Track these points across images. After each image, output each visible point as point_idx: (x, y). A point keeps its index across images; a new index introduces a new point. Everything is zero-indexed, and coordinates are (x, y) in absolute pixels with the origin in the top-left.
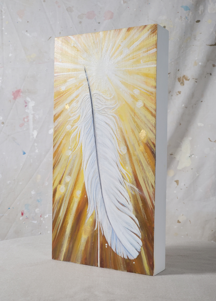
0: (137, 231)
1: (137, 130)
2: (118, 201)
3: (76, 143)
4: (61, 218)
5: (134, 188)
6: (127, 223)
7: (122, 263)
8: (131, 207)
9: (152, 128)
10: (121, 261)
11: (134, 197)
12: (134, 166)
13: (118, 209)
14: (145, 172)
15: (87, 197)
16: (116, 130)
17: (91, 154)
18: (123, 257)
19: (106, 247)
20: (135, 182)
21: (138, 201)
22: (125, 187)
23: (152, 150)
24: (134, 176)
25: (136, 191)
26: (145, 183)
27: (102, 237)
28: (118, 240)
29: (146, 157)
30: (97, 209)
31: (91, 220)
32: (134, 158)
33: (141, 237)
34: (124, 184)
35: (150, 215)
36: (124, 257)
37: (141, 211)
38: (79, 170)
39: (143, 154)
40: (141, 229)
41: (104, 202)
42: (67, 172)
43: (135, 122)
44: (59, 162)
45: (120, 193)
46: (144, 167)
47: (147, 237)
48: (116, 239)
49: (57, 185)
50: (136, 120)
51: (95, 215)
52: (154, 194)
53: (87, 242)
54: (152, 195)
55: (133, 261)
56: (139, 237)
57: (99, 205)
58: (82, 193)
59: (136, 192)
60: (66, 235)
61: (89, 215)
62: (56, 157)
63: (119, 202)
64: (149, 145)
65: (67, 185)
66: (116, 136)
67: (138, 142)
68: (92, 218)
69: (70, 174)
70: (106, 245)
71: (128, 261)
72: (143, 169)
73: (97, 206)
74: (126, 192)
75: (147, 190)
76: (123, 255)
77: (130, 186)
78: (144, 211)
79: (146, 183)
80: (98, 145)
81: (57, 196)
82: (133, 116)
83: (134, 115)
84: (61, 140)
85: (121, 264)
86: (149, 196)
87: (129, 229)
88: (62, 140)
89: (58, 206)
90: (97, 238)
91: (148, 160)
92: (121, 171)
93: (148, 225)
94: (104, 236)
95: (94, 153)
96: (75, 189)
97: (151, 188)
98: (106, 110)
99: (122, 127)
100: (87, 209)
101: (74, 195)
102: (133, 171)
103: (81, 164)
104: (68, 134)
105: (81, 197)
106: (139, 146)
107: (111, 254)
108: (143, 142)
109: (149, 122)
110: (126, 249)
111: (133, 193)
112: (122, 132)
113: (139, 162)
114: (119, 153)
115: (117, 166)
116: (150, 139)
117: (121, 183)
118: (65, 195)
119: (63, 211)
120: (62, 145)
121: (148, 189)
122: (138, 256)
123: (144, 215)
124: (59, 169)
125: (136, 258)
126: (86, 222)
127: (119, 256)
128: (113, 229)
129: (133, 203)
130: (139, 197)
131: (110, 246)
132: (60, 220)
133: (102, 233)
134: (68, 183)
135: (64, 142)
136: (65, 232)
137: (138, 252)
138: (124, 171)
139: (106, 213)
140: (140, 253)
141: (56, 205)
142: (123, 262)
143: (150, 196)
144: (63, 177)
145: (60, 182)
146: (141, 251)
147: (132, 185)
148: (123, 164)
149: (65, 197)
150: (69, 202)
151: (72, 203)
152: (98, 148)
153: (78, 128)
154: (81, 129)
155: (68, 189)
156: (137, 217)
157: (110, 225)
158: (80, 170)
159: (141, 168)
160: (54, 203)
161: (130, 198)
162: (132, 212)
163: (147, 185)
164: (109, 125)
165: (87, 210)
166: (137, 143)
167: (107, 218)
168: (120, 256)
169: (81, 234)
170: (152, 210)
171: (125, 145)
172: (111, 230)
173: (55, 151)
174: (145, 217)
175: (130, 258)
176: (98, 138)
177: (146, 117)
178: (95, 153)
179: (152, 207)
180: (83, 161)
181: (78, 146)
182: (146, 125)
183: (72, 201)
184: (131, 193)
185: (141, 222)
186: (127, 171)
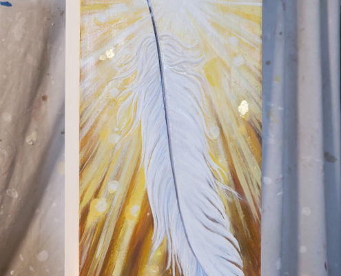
0: (237, 257)
1: (234, 100)
2: (206, 215)
3: (130, 121)
4: (99, 260)
5: (231, 192)
6: (221, 248)
8: (227, 221)
9: (256, 99)
11: (232, 206)
12: (231, 157)
13: (207, 228)
14: (247, 166)
15: (151, 215)
16: (202, 100)
17: (158, 140)
20: (232, 182)
21: (237, 211)
22: (218, 192)
23: (258, 132)
24: (231, 172)
25: (234, 196)
26: (247, 183)
29: (249, 143)
30: (170, 233)
31: (159, 253)
32: (230, 145)
33: (242, 266)
34: (216, 187)
35: (256, 231)
37: (242, 225)
40: (243, 254)
41: (182, 220)
42: (112, 173)
43: (232, 88)
44: (93, 157)
45: (210, 201)
46: (246, 157)
49: (90, 201)
50: (234, 85)
51: (167, 243)
52: (261, 198)
54: (258, 199)
56: (239, 267)
57: (173, 227)
58: (142, 210)
59: (235, 199)
61: (156, 246)
62: (86, 147)
63: (207, 217)
64: (252, 124)
65: (110, 197)
66: (202, 110)
67: (237, 119)
68: (161, 250)
69: (117, 177)
72: (244, 162)
73: (169, 229)
74: (219, 200)
75: (251, 193)
77: (225, 189)
78: (246, 225)
80: (170, 124)
81: (91, 221)
82: (229, 79)
83: (231, 78)
84: (98, 114)
86: (254, 201)
87: (223, 258)
88: (100, 115)
91: (252, 147)
92: (210, 166)
93: (253, 245)
95: (164, 139)
96: (128, 203)
97: (257, 189)
98: (184, 66)
99: (212, 96)
100: (152, 235)
101: (126, 214)
102: (230, 165)
105: (140, 217)
106: (239, 125)
108: (245, 121)
111: (230, 199)
112: (211, 103)
113: (238, 151)
114: (207, 137)
115: (205, 158)
116: (255, 116)
117: (210, 185)
118: (106, 216)
119: (103, 247)
120: (100, 125)
121: (252, 190)
123: (247, 231)
124: (94, 170)
128: (198, 262)
129: (230, 216)
130: (239, 204)
132: (98, 265)
133: (179, 272)
134: (113, 194)
138: (215, 166)
141: (87, 238)
143: (256, 201)
144: (104, 184)
145: (96, 194)
147: (228, 188)
148: (214, 155)
149: (108, 220)
150: (115, 228)
151: (122, 230)
152: (170, 129)
153: (133, 94)
154: (139, 97)
155: (114, 206)
156: (235, 236)
157: (194, 257)
158: (137, 169)
159: (242, 159)
160: (84, 234)
161: (225, 208)
162: (229, 230)
163: (251, 185)
164: (190, 91)
165: (151, 237)
167: (188, 245)
170: (258, 221)
171: (217, 124)
172: (196, 264)
174: (248, 235)
176: (170, 112)
177: (248, 82)
178: (166, 138)
180: (143, 152)
181: (133, 126)
184: (227, 200)
185: (242, 244)
186: (221, 166)
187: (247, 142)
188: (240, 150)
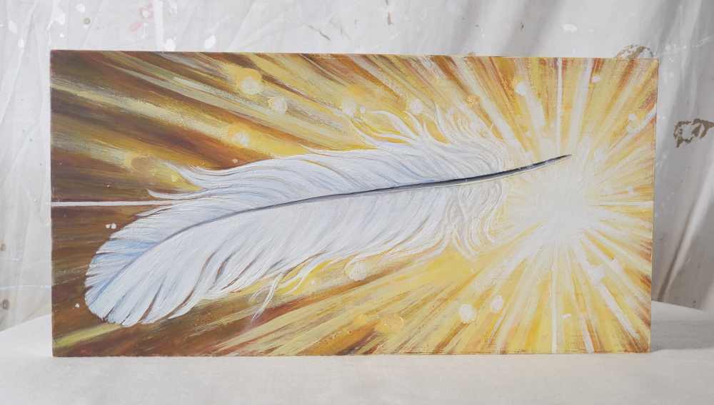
0: (159, 313)
1: (405, 306)
2: (229, 258)
3: (374, 131)
4: (171, 81)
5: (264, 301)
6: (175, 284)
7: (72, 271)
8: (217, 294)
9: (408, 345)
10: (76, 270)
11: (240, 303)
12: (319, 300)
13: (209, 259)
14: (303, 330)
15: (234, 166)
16: (406, 250)
18: (87, 274)
19: (108, 226)
20: (278, 303)
21: (233, 312)
22: (264, 278)
23: (357, 348)
24: (294, 301)
25: (256, 307)
26: (277, 330)
27: (131, 212)
28: (129, 259)
29: (339, 332)
30: (203, 196)
31: (174, 179)
32: (337, 299)
33: (145, 322)
34: (272, 275)
35: (200, 347)
36: (88, 276)
37: (209, 321)
38: (303, 141)
39: (348, 325)
40: (164, 323)
41: (223, 217)
42: (299, 103)
43: (425, 302)
44: (323, 74)
45: (251, 264)
46: (317, 328)
47: (145, 339)
48: (130, 255)
49: (259, 69)
50: (430, 305)
51: (189, 192)
52: (252, 354)
53: (113, 168)
54: (251, 350)
55: (83, 303)
56: (144, 317)
57: (213, 202)
58: (243, 150)
59: (254, 308)
60: (125, 98)
61: (187, 173)
62: (338, 64)
63: (227, 260)
64: (369, 338)
65: (263, 100)
66: (390, 250)
67: (377, 310)
68: (179, 181)
69: (292, 111)
70: (114, 226)
71: (79, 289)
72: (310, 324)
73: (210, 195)
74: (253, 280)
75: (260, 337)
76: (93, 276)
77: (268, 291)
78: (211, 328)
79: (279, 334)
80: (369, 198)
81: (230, 69)
82: (438, 297)
83: (441, 300)
84: (384, 82)
85: (68, 269)
86: (247, 343)
87: (160, 289)
88: (383, 85)
89: (201, 72)
90: (129, 197)
91: (334, 338)
92: (304, 264)
93: (177, 342)
94: (134, 218)
95: (348, 187)
97: (267, 347)
98: (457, 220)
99: (413, 266)
100: (203, 166)
101: (236, 126)
102: (306, 298)
103: (319, 146)
104: (398, 104)
105: (232, 148)
106: (367, 314)
107: (89, 239)
108: (375, 324)
109: (424, 339)
110: (110, 282)
111: (252, 299)
112: (402, 265)
113: (328, 312)
114: (348, 260)
115: (318, 255)
116: (382, 342)
117: (275, 265)
118: (235, 94)
119: (189, 89)
120: (369, 84)
121: (264, 339)
122: (95, 316)
123: (199, 330)
124: (305, 73)
125: (90, 312)
126: (166, 164)
127: (89, 263)
128: (157, 244)
129: (226, 300)
130: (244, 316)
131: (112, 237)
132: (163, 80)
133: (141, 212)
134: (267, 105)
135: (378, 90)
136: (134, 96)
137: (107, 316)
138: (304, 274)
139: (196, 223)
140: (104, 321)
141: (204, 64)
142: (74, 276)
143: (248, 345)
144: (283, 90)
145: (268, 79)
146: (109, 323)
147: (270, 296)
148: (321, 270)
149: (230, 96)
150: (216, 107)
151: (213, 118)
152: (362, 197)
153: (414, 136)
154: (411, 146)
155: (250, 106)
156: (193, 310)
157: (165, 237)
158: (303, 143)
159: (314, 320)
160: (210, 59)
161: (240, 291)
162: (203, 298)
163: (274, 336)
164: (420, 228)
165: (200, 165)
166: (373, 308)
167: (185, 226)
168: (90, 266)
169: (132, 149)
170: (214, 350)
171: (369, 275)
172: (155, 240)
173: (353, 62)
174: (194, 332)
175: (87, 294)
176: (387, 196)
177: (435, 329)
178: (350, 189)
179: (220, 350)
180: (328, 152)
181: (367, 137)
182: (416, 329)
183: (220, 117)
184: (251, 295)
185: (181, 322)
186: (305, 283)
187: (341, 328)
188: (330, 317)
